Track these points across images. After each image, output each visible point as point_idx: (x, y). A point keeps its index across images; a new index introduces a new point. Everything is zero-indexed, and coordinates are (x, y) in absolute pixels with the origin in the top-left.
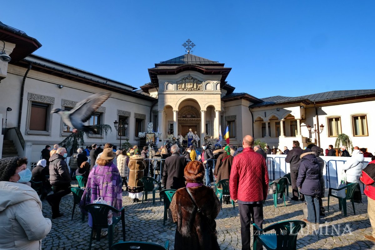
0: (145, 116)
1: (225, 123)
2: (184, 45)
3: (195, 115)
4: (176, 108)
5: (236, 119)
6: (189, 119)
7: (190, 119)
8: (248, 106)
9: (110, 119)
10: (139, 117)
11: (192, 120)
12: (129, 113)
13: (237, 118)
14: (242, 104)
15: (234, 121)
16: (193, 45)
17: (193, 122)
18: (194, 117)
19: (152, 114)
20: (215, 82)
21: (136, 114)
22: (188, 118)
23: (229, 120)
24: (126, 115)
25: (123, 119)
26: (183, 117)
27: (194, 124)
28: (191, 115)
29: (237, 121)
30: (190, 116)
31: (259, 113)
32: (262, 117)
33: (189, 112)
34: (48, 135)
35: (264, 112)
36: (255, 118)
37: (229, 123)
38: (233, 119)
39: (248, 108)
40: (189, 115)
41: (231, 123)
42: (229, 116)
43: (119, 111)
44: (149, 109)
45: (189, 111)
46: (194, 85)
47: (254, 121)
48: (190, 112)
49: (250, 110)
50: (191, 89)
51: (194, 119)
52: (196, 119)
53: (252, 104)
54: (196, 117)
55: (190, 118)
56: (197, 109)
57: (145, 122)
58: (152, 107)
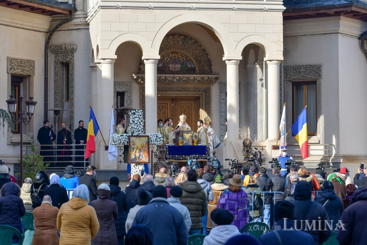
1: (286, 87)
3: (195, 65)
5: (320, 75)
6: (177, 76)
7: (181, 76)
10: (19, 71)
11: (187, 81)
13: (324, 72)
15: (314, 83)
17: (188, 86)
18: (192, 71)
21: (10, 61)
22: (172, 73)
23: (298, 78)
27: (192, 94)
28: (182, 64)
29: (325, 83)
30: (178, 66)
33: (172, 53)
38: (310, 77)
40: (174, 61)
41: (305, 87)
42: (299, 67)
45: (173, 50)
48: (177, 53)
49: (362, 46)
51: (192, 76)
52: (198, 77)
54: (197, 70)
55: (177, 73)
56: (200, 46)
57: (31, 84)
58: (50, 33)
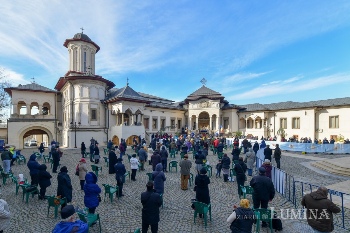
0: (181, 118)
1: (223, 121)
2: (201, 81)
3: (207, 118)
4: (197, 116)
8: (236, 111)
9: (168, 123)
10: (179, 120)
11: (205, 120)
12: (175, 118)
13: (229, 118)
14: (232, 111)
15: (228, 120)
16: (206, 81)
19: (185, 117)
20: (217, 103)
21: (177, 118)
24: (174, 119)
25: (173, 121)
26: (201, 119)
27: (206, 122)
29: (229, 120)
31: (242, 115)
32: (244, 118)
34: (149, 130)
35: (245, 115)
36: (240, 118)
37: (225, 120)
39: (236, 113)
40: (204, 117)
43: (171, 118)
44: (183, 114)
46: (206, 105)
47: (240, 119)
49: (237, 113)
50: (204, 107)
52: (207, 120)
53: (238, 110)
57: (181, 122)
58: (185, 114)
